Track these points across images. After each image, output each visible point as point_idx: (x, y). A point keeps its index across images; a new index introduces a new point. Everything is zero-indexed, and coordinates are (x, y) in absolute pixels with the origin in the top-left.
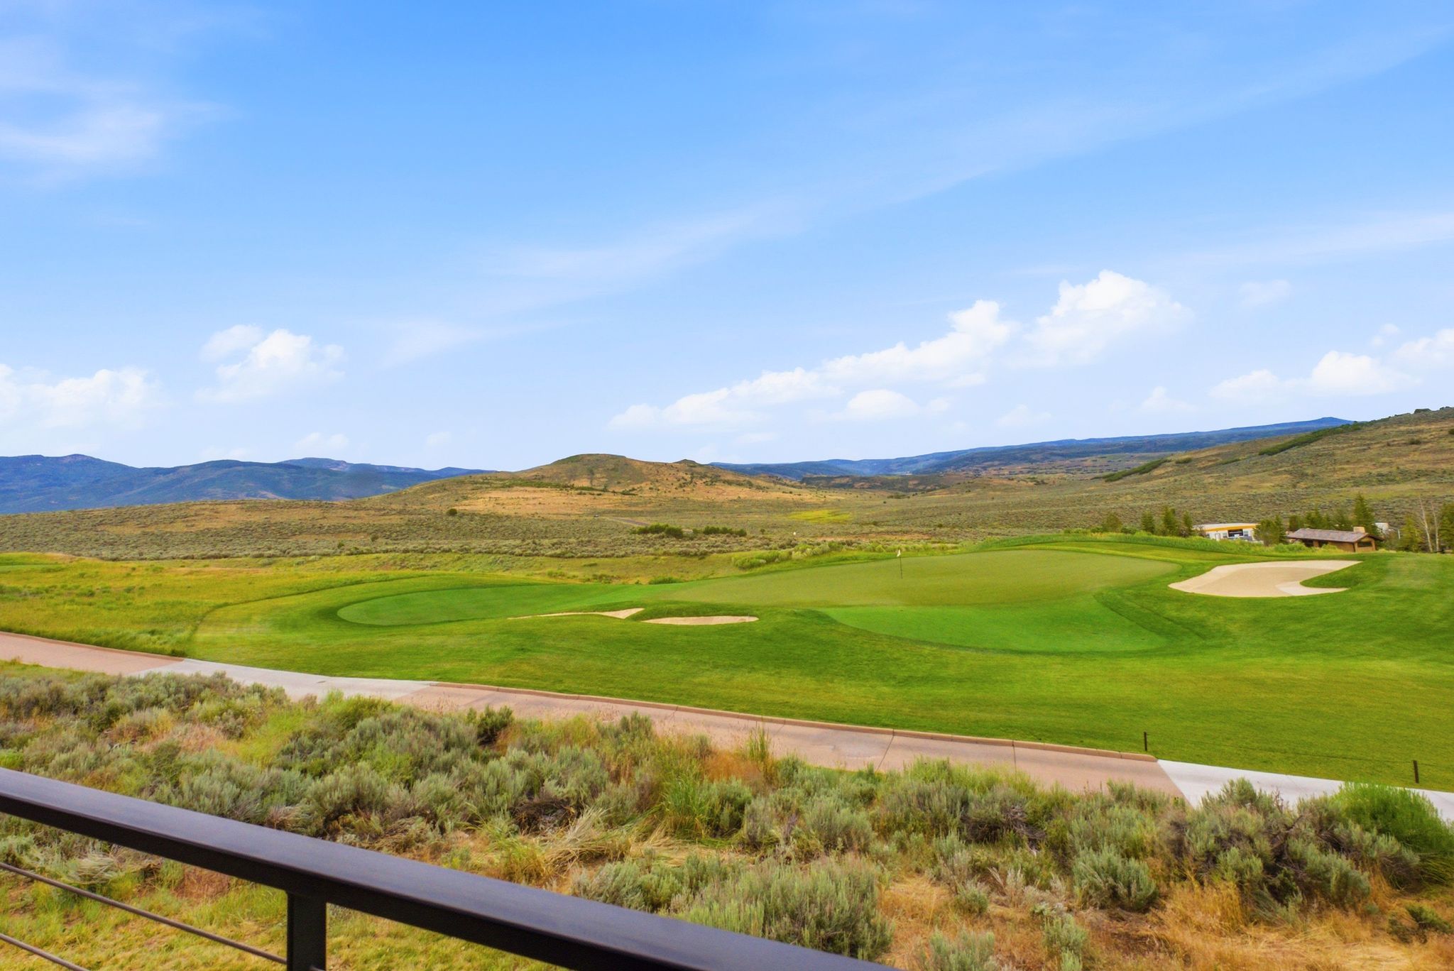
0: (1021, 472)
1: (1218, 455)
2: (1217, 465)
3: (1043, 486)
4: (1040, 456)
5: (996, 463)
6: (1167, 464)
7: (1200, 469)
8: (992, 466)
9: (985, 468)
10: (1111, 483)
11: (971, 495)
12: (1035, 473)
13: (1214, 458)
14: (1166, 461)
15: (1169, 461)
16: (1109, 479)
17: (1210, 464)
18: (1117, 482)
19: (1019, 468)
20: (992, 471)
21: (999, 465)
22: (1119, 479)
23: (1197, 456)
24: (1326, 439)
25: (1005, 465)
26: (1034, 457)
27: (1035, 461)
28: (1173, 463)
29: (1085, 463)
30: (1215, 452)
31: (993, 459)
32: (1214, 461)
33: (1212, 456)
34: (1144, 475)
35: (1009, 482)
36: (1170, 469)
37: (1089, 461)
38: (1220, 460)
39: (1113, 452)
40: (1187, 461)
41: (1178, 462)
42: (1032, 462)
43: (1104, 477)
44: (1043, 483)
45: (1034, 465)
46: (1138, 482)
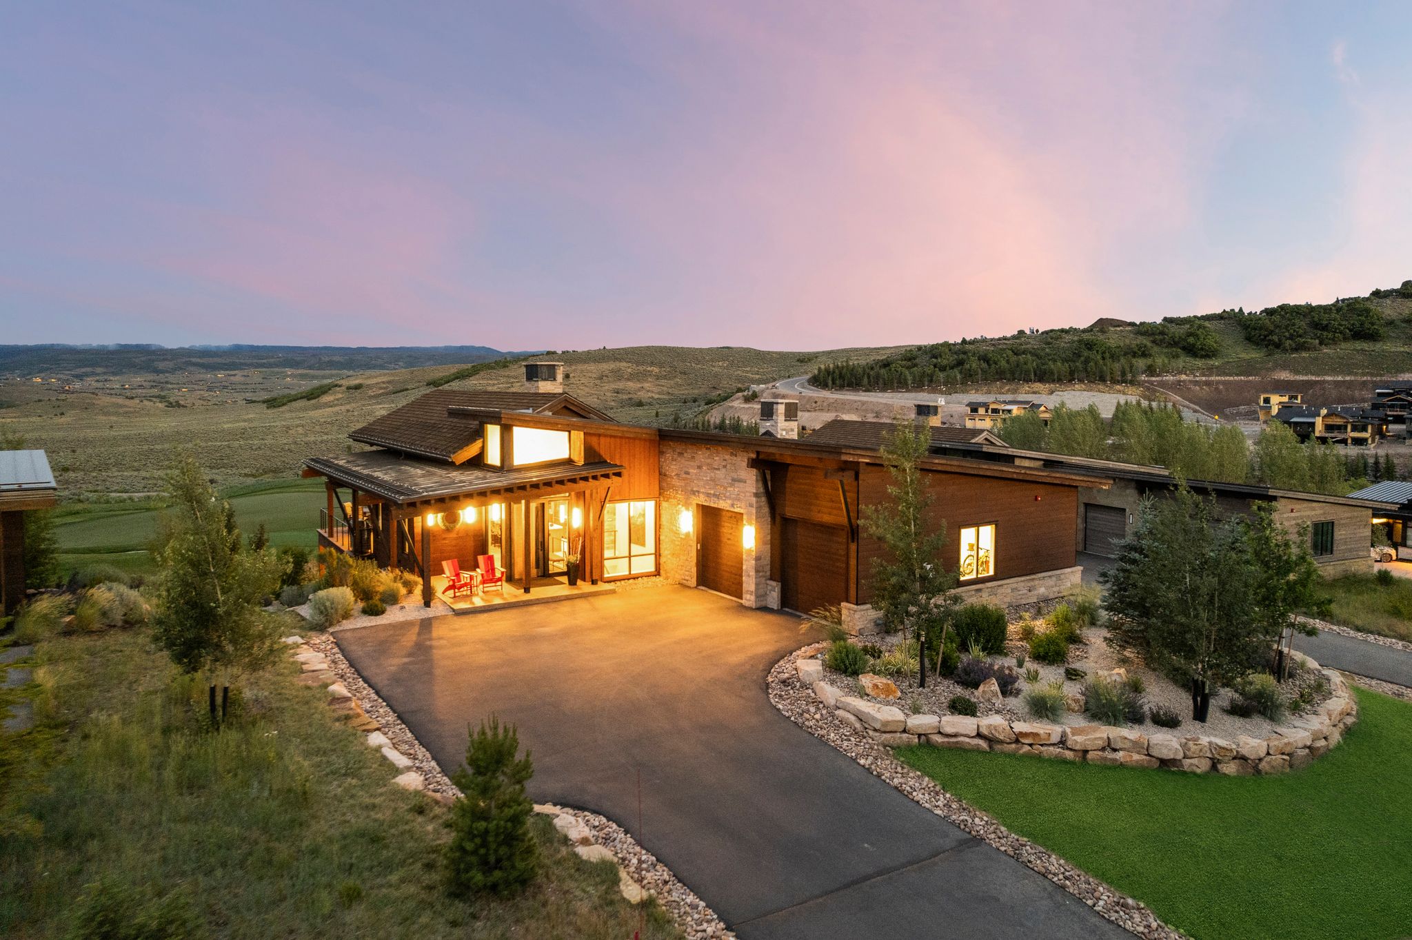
0: (141, 386)
1: (389, 382)
2: (387, 394)
3: (182, 410)
4: (170, 365)
5: (99, 370)
6: (338, 389)
7: (371, 397)
8: (94, 374)
9: (80, 377)
10: (275, 410)
11: (63, 420)
12: (162, 389)
13: (385, 386)
14: (336, 386)
15: (340, 386)
16: (272, 403)
17: (381, 391)
18: (281, 409)
19: (138, 379)
20: (91, 382)
21: (105, 373)
22: (284, 405)
23: (369, 382)
24: (482, 373)
25: (114, 374)
26: (161, 365)
27: (162, 372)
28: (344, 388)
29: (232, 378)
30: (385, 379)
31: (94, 364)
32: (384, 388)
33: (383, 383)
34: (313, 402)
35: (128, 402)
36: (341, 396)
37: (238, 376)
38: (391, 388)
39: (270, 366)
40: (358, 387)
41: (349, 388)
42: (157, 371)
43: (264, 402)
44: (178, 405)
45: (161, 377)
46: (305, 409)
